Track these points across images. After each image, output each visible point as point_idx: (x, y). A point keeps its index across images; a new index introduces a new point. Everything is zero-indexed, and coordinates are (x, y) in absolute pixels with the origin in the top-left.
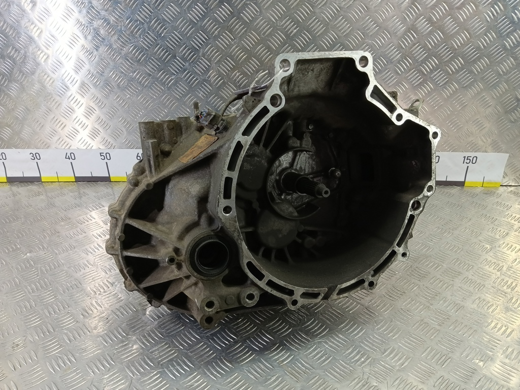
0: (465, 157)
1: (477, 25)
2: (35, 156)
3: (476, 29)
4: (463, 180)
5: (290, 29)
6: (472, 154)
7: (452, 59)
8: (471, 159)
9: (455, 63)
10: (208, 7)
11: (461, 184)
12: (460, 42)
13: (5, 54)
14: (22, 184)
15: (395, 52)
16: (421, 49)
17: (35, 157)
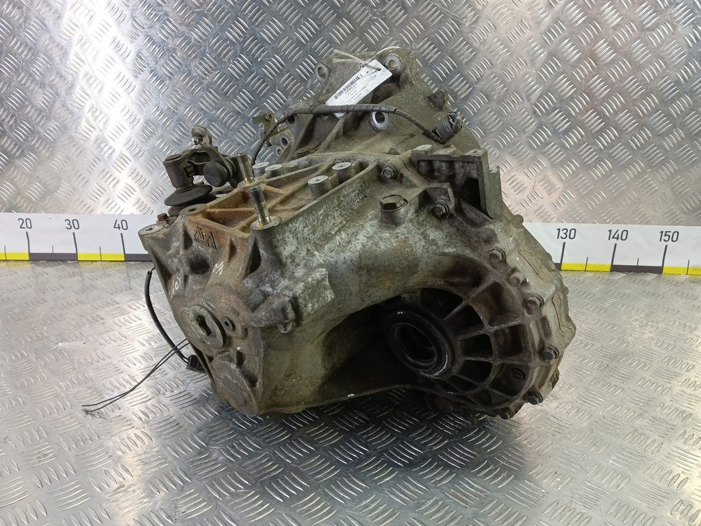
0: (662, 232)
1: (674, 51)
2: (71, 224)
3: (673, 56)
4: (661, 265)
5: (428, 54)
6: (672, 229)
7: (643, 96)
8: (671, 234)
9: (647, 101)
10: (322, 24)
11: (658, 270)
12: (653, 73)
13: (47, 82)
14: (50, 263)
15: (568, 86)
16: (601, 82)
17: (73, 225)
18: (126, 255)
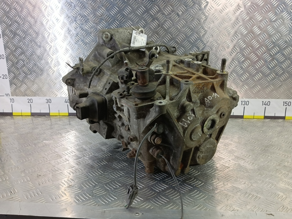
0: (284, 102)
1: (284, 30)
2: (48, 101)
3: (284, 32)
4: (284, 116)
5: (188, 32)
6: (288, 100)
7: (273, 47)
8: (288, 103)
9: (275, 49)
10: (147, 22)
11: (283, 118)
12: (276, 38)
13: (42, 45)
15: (243, 44)
16: (256, 42)
17: (49, 101)
18: (69, 113)
